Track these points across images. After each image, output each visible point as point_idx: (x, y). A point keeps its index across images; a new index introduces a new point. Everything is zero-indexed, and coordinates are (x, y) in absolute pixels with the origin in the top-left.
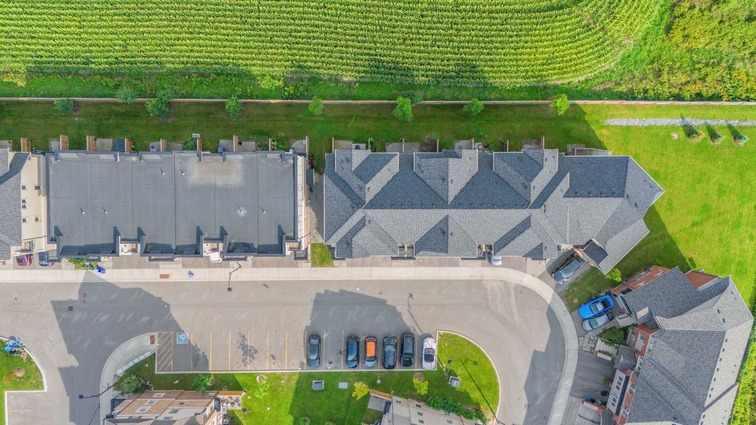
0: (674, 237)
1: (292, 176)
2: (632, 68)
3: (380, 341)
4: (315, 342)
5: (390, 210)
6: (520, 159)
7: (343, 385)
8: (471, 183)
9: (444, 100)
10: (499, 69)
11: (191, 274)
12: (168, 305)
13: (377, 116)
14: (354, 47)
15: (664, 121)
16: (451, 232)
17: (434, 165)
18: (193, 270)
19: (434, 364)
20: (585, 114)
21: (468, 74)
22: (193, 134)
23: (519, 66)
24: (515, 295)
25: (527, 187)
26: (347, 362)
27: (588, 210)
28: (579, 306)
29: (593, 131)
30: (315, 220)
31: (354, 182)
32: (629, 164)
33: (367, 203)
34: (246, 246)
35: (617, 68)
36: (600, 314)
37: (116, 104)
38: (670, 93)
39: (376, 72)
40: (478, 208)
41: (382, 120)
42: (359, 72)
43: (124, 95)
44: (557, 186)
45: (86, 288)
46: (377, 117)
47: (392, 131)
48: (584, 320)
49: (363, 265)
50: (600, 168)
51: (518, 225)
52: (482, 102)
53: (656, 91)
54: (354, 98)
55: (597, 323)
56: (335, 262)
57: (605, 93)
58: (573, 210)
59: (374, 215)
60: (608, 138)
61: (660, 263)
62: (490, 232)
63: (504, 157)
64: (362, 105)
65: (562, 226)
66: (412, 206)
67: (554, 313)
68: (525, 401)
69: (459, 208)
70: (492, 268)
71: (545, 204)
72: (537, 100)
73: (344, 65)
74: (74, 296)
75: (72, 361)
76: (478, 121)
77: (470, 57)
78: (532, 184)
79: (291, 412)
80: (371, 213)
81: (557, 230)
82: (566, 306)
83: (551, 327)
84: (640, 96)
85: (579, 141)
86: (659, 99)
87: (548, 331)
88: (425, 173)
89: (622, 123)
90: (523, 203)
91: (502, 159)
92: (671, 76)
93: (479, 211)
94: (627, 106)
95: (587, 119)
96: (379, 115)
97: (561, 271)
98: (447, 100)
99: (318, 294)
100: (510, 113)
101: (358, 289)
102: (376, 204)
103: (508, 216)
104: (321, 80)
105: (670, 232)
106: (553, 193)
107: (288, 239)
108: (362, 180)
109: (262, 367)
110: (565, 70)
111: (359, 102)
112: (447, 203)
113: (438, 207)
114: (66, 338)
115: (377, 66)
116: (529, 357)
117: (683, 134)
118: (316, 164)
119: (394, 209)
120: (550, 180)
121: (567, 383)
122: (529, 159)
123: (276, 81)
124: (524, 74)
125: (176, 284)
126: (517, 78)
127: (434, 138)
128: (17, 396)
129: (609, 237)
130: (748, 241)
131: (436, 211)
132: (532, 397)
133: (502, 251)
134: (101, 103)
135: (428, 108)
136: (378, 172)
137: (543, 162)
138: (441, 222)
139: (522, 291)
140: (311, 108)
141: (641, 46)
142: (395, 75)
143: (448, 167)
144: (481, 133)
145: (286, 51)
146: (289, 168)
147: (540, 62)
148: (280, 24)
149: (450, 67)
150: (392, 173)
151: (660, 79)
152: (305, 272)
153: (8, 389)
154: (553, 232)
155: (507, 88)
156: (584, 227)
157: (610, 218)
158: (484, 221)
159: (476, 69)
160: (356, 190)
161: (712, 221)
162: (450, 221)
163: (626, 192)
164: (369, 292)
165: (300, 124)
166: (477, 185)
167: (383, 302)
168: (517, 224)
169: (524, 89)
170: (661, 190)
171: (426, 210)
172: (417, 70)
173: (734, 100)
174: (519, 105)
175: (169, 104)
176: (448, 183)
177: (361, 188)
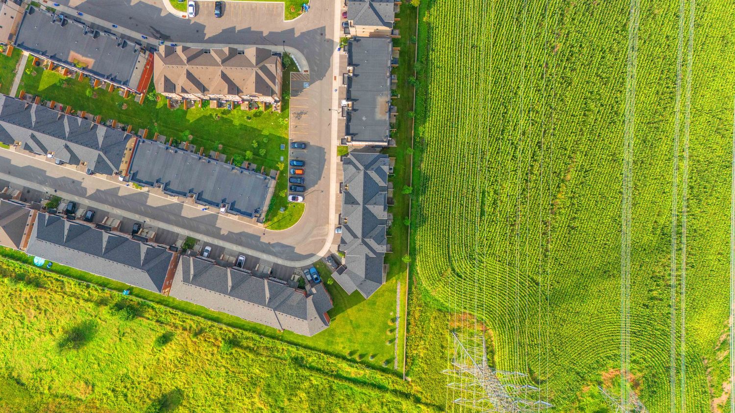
0: (346, 311)
1: (379, 140)
2: (423, 294)
3: (302, 176)
4: (303, 146)
5: (363, 181)
6: (383, 236)
7: (282, 158)
9: (411, 209)
10: (424, 233)
11: (336, 90)
12: (322, 80)
14: (435, 169)
15: (399, 309)
16: (353, 206)
17: (381, 200)
18: (338, 91)
19: (291, 200)
20: (403, 272)
21: (422, 219)
22: (399, 95)
23: (425, 242)
24: (321, 239)
25: (371, 237)
26: (293, 160)
28: (315, 267)
29: (395, 276)
30: (359, 148)
31: (375, 166)
32: (379, 283)
33: (366, 171)
35: (423, 287)
36: (312, 276)
37: (414, 61)
38: (411, 310)
39: (424, 178)
40: (363, 217)
41: (403, 180)
42: (424, 170)
43: (417, 66)
44: (371, 251)
45: (331, 42)
46: (404, 178)
47: (398, 185)
48: (309, 270)
49: (338, 170)
52: (410, 225)
53: (412, 304)
54: (413, 168)
55: (307, 275)
56: (339, 157)
57: (412, 281)
58: (360, 258)
59: (361, 174)
60: (392, 283)
62: (352, 222)
63: (384, 232)
66: (364, 190)
67: (312, 256)
68: (272, 242)
69: (363, 209)
70: (334, 230)
71: (363, 244)
72: (410, 251)
73: (428, 164)
74: (328, 37)
75: (297, 34)
76: (401, 223)
77: (429, 221)
78: (371, 240)
79: (270, 134)
80: (362, 172)
82: (316, 262)
83: (306, 255)
84: (409, 296)
85: (390, 268)
86: (408, 305)
87: (304, 254)
88: (378, 196)
89: (398, 289)
90: (364, 235)
92: (418, 311)
93: (361, 217)
94: (405, 291)
95: (400, 273)
97: (332, 260)
99: (324, 149)
101: (326, 167)
102: (366, 175)
104: (421, 154)
106: (369, 249)
107: (352, 138)
108: (376, 169)
109: (291, 121)
110: (422, 263)
111: (411, 171)
112: (365, 204)
113: (364, 201)
114: (308, 32)
115: (427, 179)
116: (292, 245)
117: (392, 317)
118: (384, 150)
120: (373, 248)
121: (280, 261)
122: (382, 239)
123: (422, 133)
124: (421, 244)
125: (331, 84)
126: (419, 241)
128: (282, 7)
129: (348, 274)
130: (342, 346)
131: (362, 200)
132: (273, 245)
134: (415, 54)
135: (408, 201)
136: (380, 177)
137: (381, 245)
138: (358, 202)
139: (323, 242)
140: (409, 149)
141: (432, 298)
143: (380, 205)
145: (435, 138)
146: (383, 139)
147: (426, 252)
148: (446, 136)
149: (425, 211)
150: (378, 183)
151: (417, 306)
152: (335, 142)
153: (286, 4)
154: (351, 249)
155: (415, 237)
156: (353, 264)
158: (357, 220)
159: (424, 223)
160: (372, 167)
161: (352, 329)
162: (357, 206)
163: (367, 280)
164: (325, 172)
165: (403, 143)
166: (372, 218)
167: (320, 179)
168: (356, 233)
169: (414, 245)
170: (367, 297)
171: (362, 196)
172: (424, 197)
173: (407, 339)
174: (407, 243)
175: (413, 86)
176: (374, 205)
177: (373, 169)
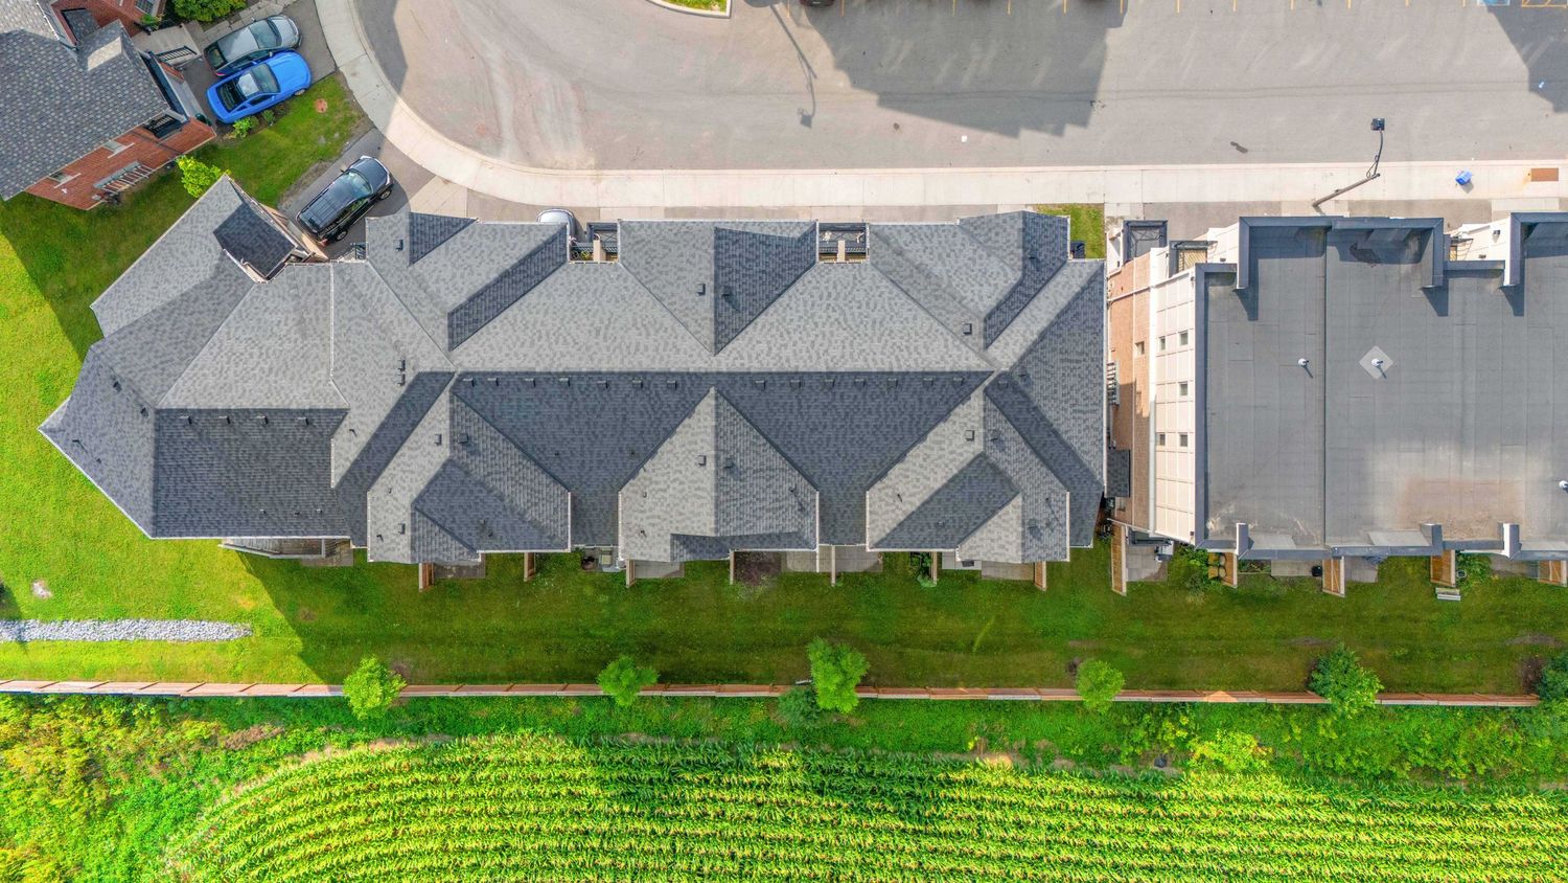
0: (37, 296)
1: (1211, 478)
2: (170, 788)
5: (904, 369)
6: (486, 531)
8: (640, 453)
9: (713, 698)
10: (555, 791)
12: (1533, 89)
13: (909, 650)
14: (985, 858)
15: (76, 632)
16: (705, 297)
17: (758, 513)
18: (1459, 193)
20: (302, 656)
21: (645, 775)
22: (1458, 598)
23: (496, 798)
24: (499, 126)
25: (464, 442)
27: (271, 369)
28: (310, 88)
29: (278, 604)
31: (1016, 459)
32: (151, 514)
33: (979, 392)
34: (1363, 252)
35: (211, 786)
36: (247, 62)
38: (57, 716)
39: (916, 783)
40: (621, 374)
41: (893, 638)
42: (968, 783)
44: (368, 447)
46: (908, 646)
47: (864, 606)
48: (295, 49)
50: (241, 500)
51: (489, 320)
52: (602, 693)
53: (96, 721)
54: (978, 706)
55: (256, 37)
57: (247, 716)
58: (316, 369)
59: (955, 352)
60: (234, 585)
61: (74, 220)
62: (579, 298)
63: (535, 537)
64: (953, 684)
65: (350, 320)
66: (832, 381)
67: (384, 66)
69: (681, 374)
70: (567, 202)
71: (404, 388)
72: (442, 698)
73: (1011, 805)
76: (613, 633)
77: (638, 825)
78: (444, 453)
80: (965, 359)
81: (364, 306)
82: (351, 92)
83: (391, 28)
84: (142, 706)
85: (319, 577)
86: (87, 697)
87: (402, 17)
88: (786, 486)
89: (196, 628)
90: (473, 390)
91: (542, 530)
92: (53, 765)
93: (617, 364)
94: (178, 676)
95: (297, 639)
96: (901, 654)
97: (366, 192)
98: (704, 698)
99: (1083, 122)
100: (520, 657)
101: (964, 139)
102: (948, 389)
103: (523, 350)
104: (1077, 759)
105: (47, 309)
106: (378, 424)
108: (993, 467)
110: (359, 786)
111: (963, 694)
112: (718, 391)
113: (747, 378)
115: (915, 802)
117: (20, 593)
119: (891, 373)
120: (392, 465)
122: (457, 533)
123: (1212, 755)
124: (481, 775)
125: (1509, 152)
126: (501, 761)
127: (742, 586)
129: (207, 286)
131: (755, 367)
133: (541, 238)
135: (758, 673)
136: (938, 492)
137: (414, 522)
138: (738, 332)
139: (480, 135)
140: (1118, 677)
141: (143, 850)
142: (861, 773)
143: (717, 506)
144: (604, 599)
145: (1187, 846)
146: (1220, 504)
147: (433, 810)
149: (696, 794)
150: (887, 487)
151: (85, 757)
152: (1124, 190)
154: (379, 300)
155: (530, 730)
156: (287, 319)
157: (203, 346)
158: (598, 332)
159: (621, 790)
160: (1009, 433)
162: (708, 333)
163: (151, 426)
164: (933, 130)
166: (621, 451)
167: (888, 100)
168: (490, 325)
169: (479, 727)
170: (51, 431)
171: (787, 368)
172: (792, 788)
174: (495, 680)
175: (1540, 690)
176: (717, 458)
177: (997, 439)
